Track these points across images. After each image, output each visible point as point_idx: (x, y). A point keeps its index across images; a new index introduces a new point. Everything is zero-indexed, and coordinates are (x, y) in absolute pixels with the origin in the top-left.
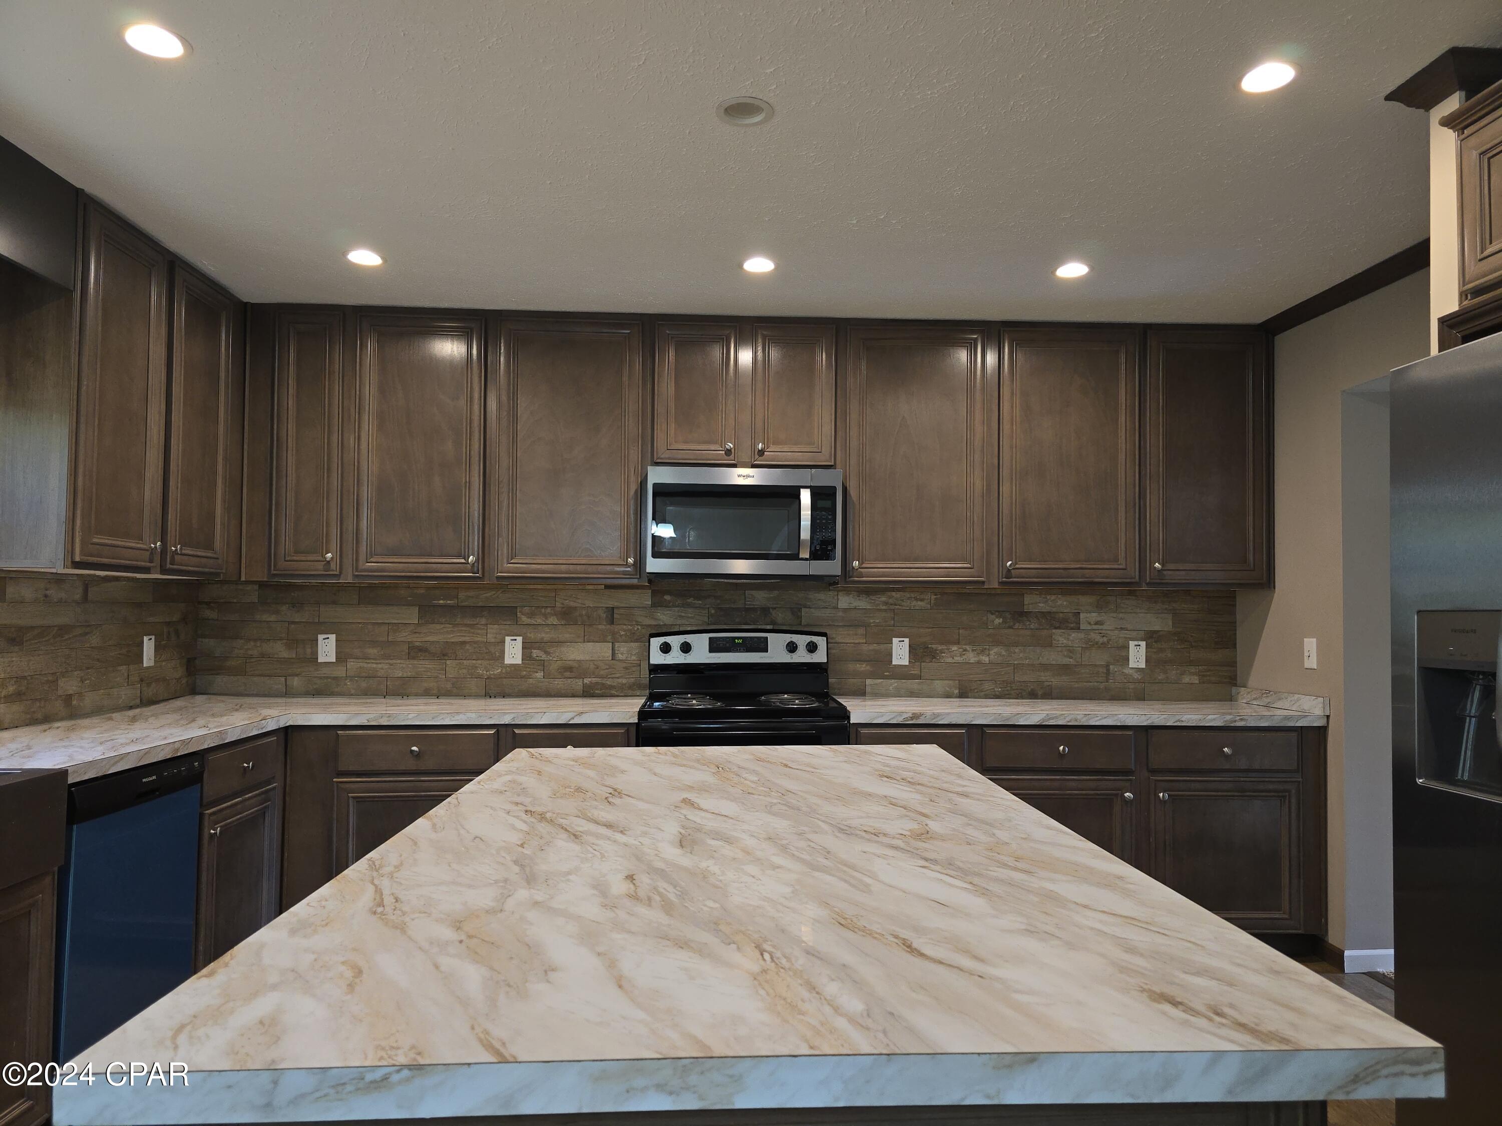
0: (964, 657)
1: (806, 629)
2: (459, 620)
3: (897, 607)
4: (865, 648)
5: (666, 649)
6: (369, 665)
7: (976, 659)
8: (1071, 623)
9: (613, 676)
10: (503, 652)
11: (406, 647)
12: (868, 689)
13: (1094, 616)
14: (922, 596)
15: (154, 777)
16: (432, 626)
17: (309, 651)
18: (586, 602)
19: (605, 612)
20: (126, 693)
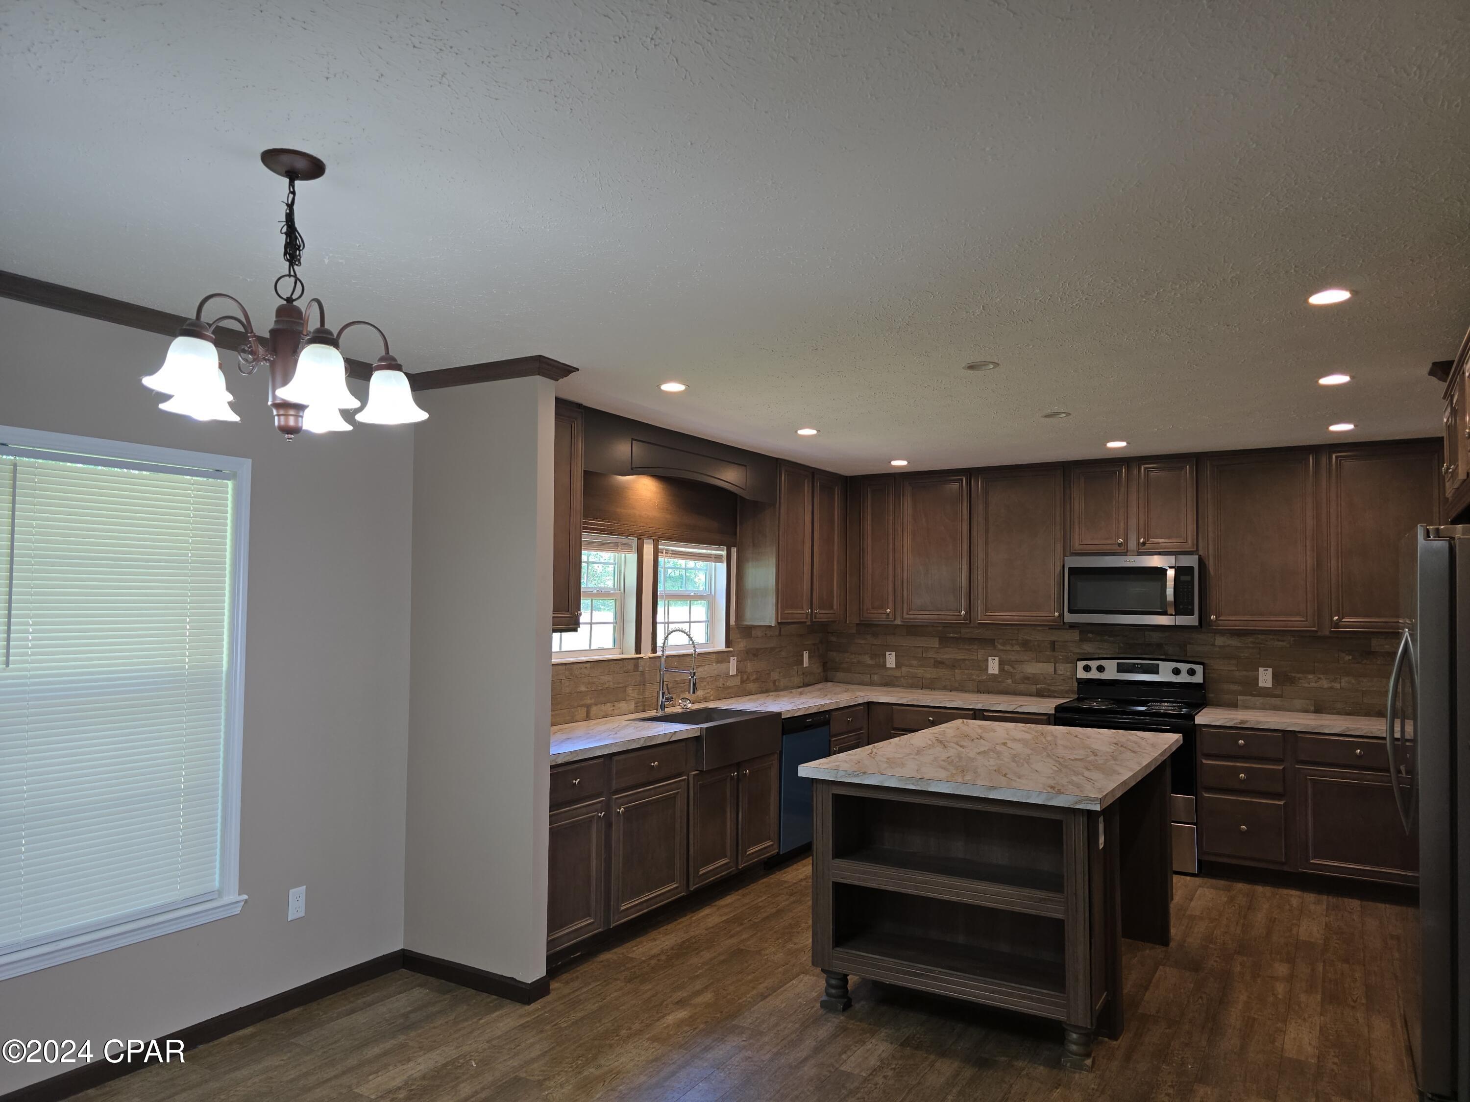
0: (1320, 683)
1: (1191, 659)
2: (961, 646)
3: (1263, 646)
4: (1237, 674)
5: (1087, 669)
6: (913, 670)
7: (1330, 685)
9: (1054, 684)
10: (987, 666)
11: (933, 661)
12: (1240, 703)
14: (1283, 638)
15: (811, 720)
16: (946, 649)
17: (882, 661)
18: (1038, 637)
19: (1049, 644)
20: (797, 680)
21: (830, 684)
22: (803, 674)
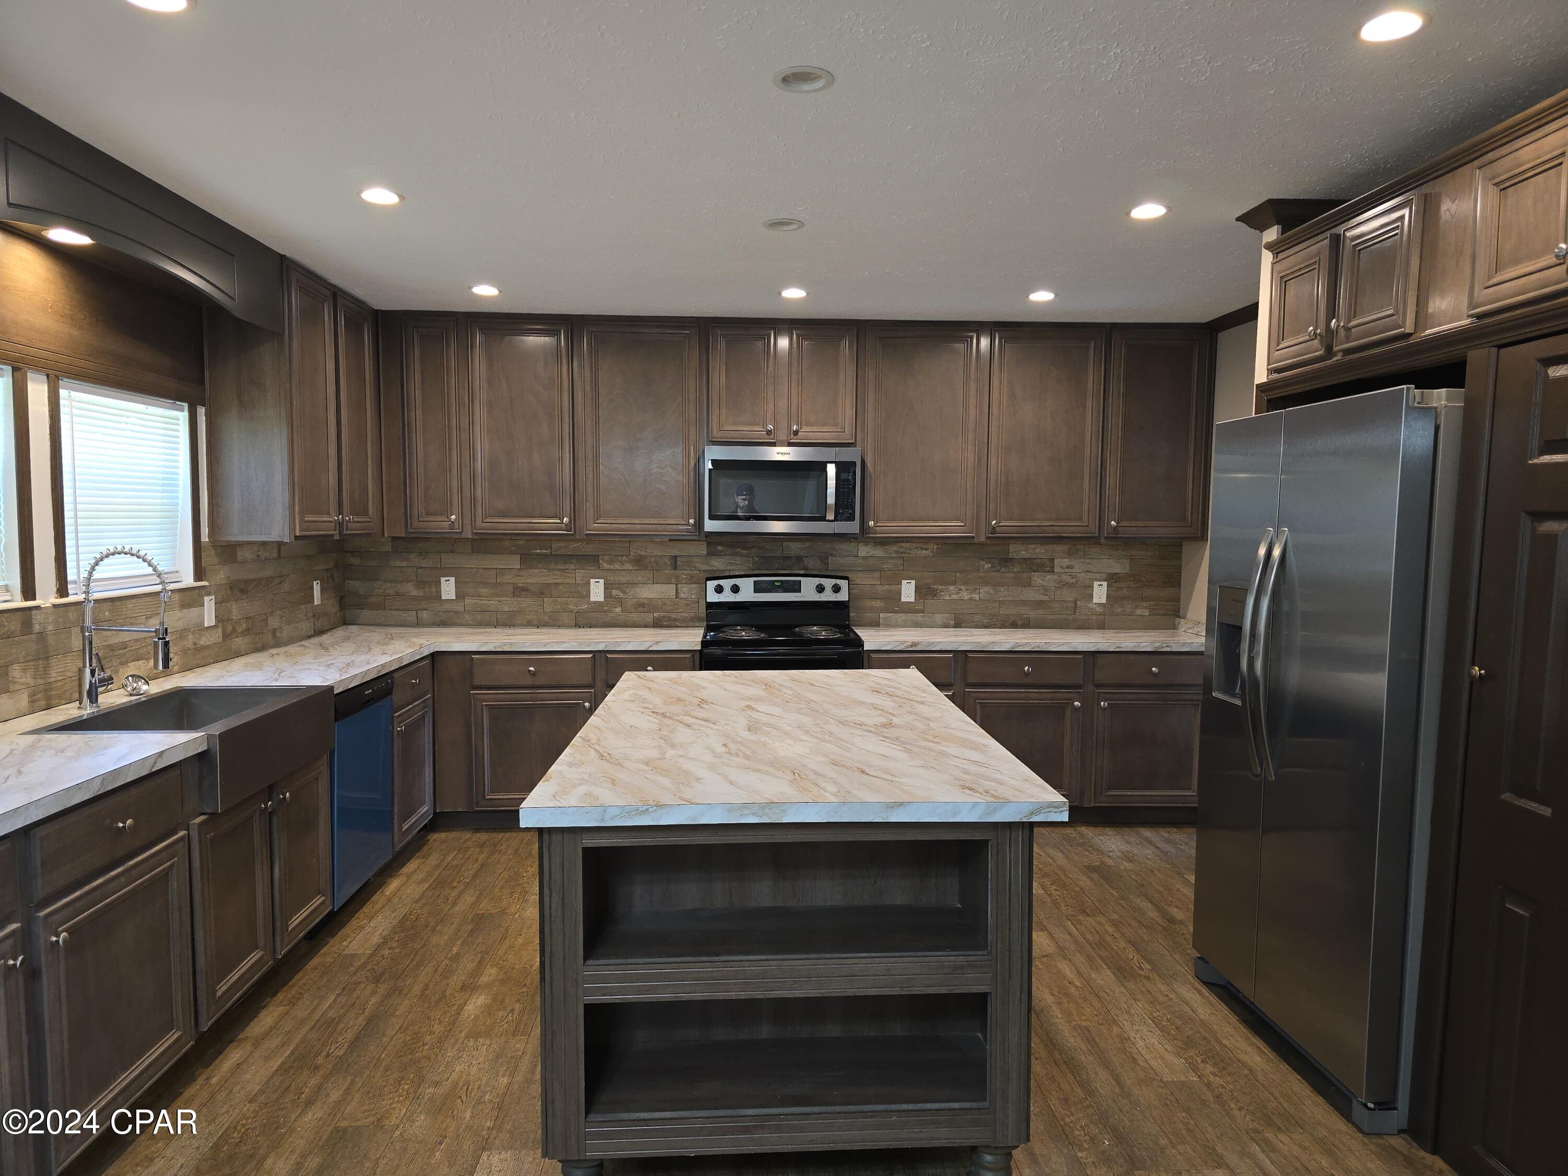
0: (960, 595)
1: (832, 574)
2: (553, 566)
3: (906, 555)
4: (880, 588)
5: (719, 590)
6: (482, 602)
7: (969, 596)
8: (1046, 567)
9: (677, 611)
10: (589, 592)
11: (511, 587)
12: (881, 621)
13: (1066, 562)
14: (926, 547)
15: (371, 691)
16: (531, 570)
17: (434, 590)
18: (655, 551)
19: (670, 560)
20: (306, 626)
21: (353, 629)
22: (314, 616)
